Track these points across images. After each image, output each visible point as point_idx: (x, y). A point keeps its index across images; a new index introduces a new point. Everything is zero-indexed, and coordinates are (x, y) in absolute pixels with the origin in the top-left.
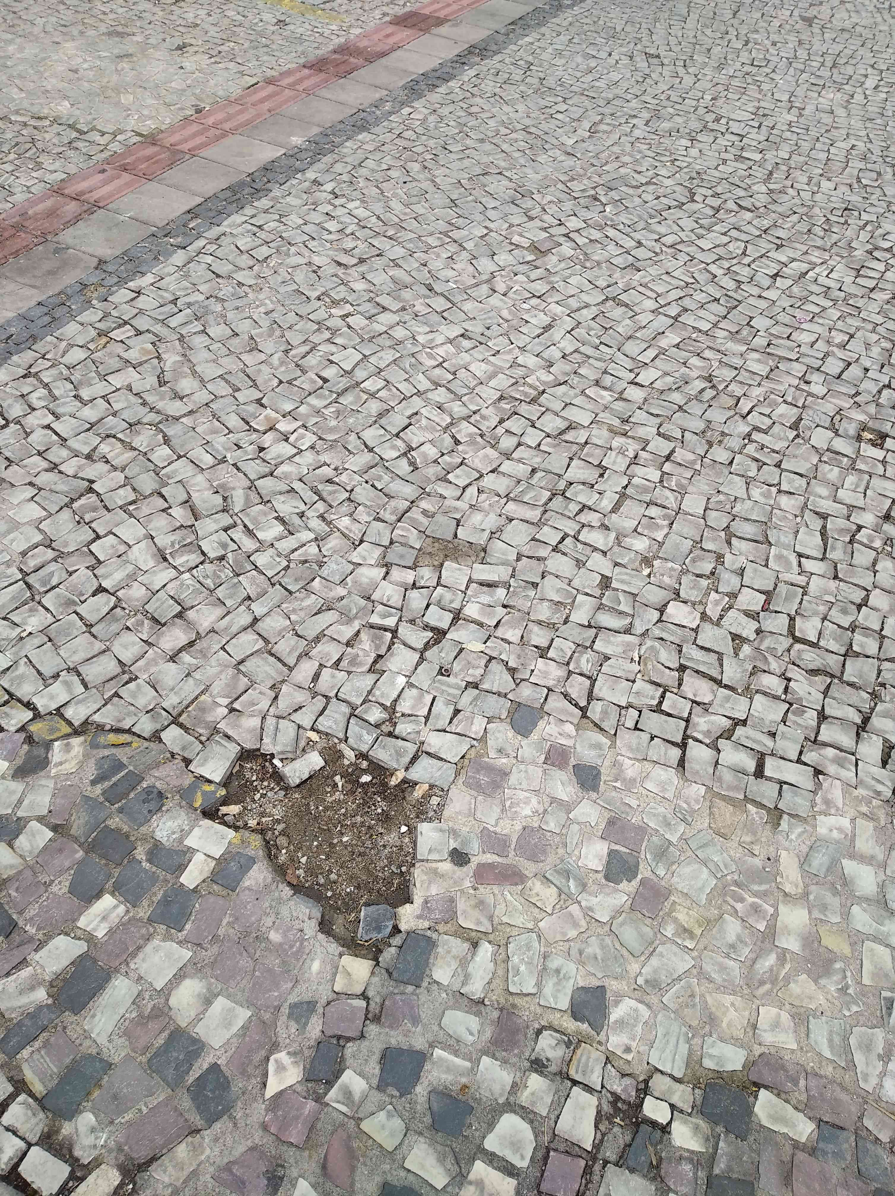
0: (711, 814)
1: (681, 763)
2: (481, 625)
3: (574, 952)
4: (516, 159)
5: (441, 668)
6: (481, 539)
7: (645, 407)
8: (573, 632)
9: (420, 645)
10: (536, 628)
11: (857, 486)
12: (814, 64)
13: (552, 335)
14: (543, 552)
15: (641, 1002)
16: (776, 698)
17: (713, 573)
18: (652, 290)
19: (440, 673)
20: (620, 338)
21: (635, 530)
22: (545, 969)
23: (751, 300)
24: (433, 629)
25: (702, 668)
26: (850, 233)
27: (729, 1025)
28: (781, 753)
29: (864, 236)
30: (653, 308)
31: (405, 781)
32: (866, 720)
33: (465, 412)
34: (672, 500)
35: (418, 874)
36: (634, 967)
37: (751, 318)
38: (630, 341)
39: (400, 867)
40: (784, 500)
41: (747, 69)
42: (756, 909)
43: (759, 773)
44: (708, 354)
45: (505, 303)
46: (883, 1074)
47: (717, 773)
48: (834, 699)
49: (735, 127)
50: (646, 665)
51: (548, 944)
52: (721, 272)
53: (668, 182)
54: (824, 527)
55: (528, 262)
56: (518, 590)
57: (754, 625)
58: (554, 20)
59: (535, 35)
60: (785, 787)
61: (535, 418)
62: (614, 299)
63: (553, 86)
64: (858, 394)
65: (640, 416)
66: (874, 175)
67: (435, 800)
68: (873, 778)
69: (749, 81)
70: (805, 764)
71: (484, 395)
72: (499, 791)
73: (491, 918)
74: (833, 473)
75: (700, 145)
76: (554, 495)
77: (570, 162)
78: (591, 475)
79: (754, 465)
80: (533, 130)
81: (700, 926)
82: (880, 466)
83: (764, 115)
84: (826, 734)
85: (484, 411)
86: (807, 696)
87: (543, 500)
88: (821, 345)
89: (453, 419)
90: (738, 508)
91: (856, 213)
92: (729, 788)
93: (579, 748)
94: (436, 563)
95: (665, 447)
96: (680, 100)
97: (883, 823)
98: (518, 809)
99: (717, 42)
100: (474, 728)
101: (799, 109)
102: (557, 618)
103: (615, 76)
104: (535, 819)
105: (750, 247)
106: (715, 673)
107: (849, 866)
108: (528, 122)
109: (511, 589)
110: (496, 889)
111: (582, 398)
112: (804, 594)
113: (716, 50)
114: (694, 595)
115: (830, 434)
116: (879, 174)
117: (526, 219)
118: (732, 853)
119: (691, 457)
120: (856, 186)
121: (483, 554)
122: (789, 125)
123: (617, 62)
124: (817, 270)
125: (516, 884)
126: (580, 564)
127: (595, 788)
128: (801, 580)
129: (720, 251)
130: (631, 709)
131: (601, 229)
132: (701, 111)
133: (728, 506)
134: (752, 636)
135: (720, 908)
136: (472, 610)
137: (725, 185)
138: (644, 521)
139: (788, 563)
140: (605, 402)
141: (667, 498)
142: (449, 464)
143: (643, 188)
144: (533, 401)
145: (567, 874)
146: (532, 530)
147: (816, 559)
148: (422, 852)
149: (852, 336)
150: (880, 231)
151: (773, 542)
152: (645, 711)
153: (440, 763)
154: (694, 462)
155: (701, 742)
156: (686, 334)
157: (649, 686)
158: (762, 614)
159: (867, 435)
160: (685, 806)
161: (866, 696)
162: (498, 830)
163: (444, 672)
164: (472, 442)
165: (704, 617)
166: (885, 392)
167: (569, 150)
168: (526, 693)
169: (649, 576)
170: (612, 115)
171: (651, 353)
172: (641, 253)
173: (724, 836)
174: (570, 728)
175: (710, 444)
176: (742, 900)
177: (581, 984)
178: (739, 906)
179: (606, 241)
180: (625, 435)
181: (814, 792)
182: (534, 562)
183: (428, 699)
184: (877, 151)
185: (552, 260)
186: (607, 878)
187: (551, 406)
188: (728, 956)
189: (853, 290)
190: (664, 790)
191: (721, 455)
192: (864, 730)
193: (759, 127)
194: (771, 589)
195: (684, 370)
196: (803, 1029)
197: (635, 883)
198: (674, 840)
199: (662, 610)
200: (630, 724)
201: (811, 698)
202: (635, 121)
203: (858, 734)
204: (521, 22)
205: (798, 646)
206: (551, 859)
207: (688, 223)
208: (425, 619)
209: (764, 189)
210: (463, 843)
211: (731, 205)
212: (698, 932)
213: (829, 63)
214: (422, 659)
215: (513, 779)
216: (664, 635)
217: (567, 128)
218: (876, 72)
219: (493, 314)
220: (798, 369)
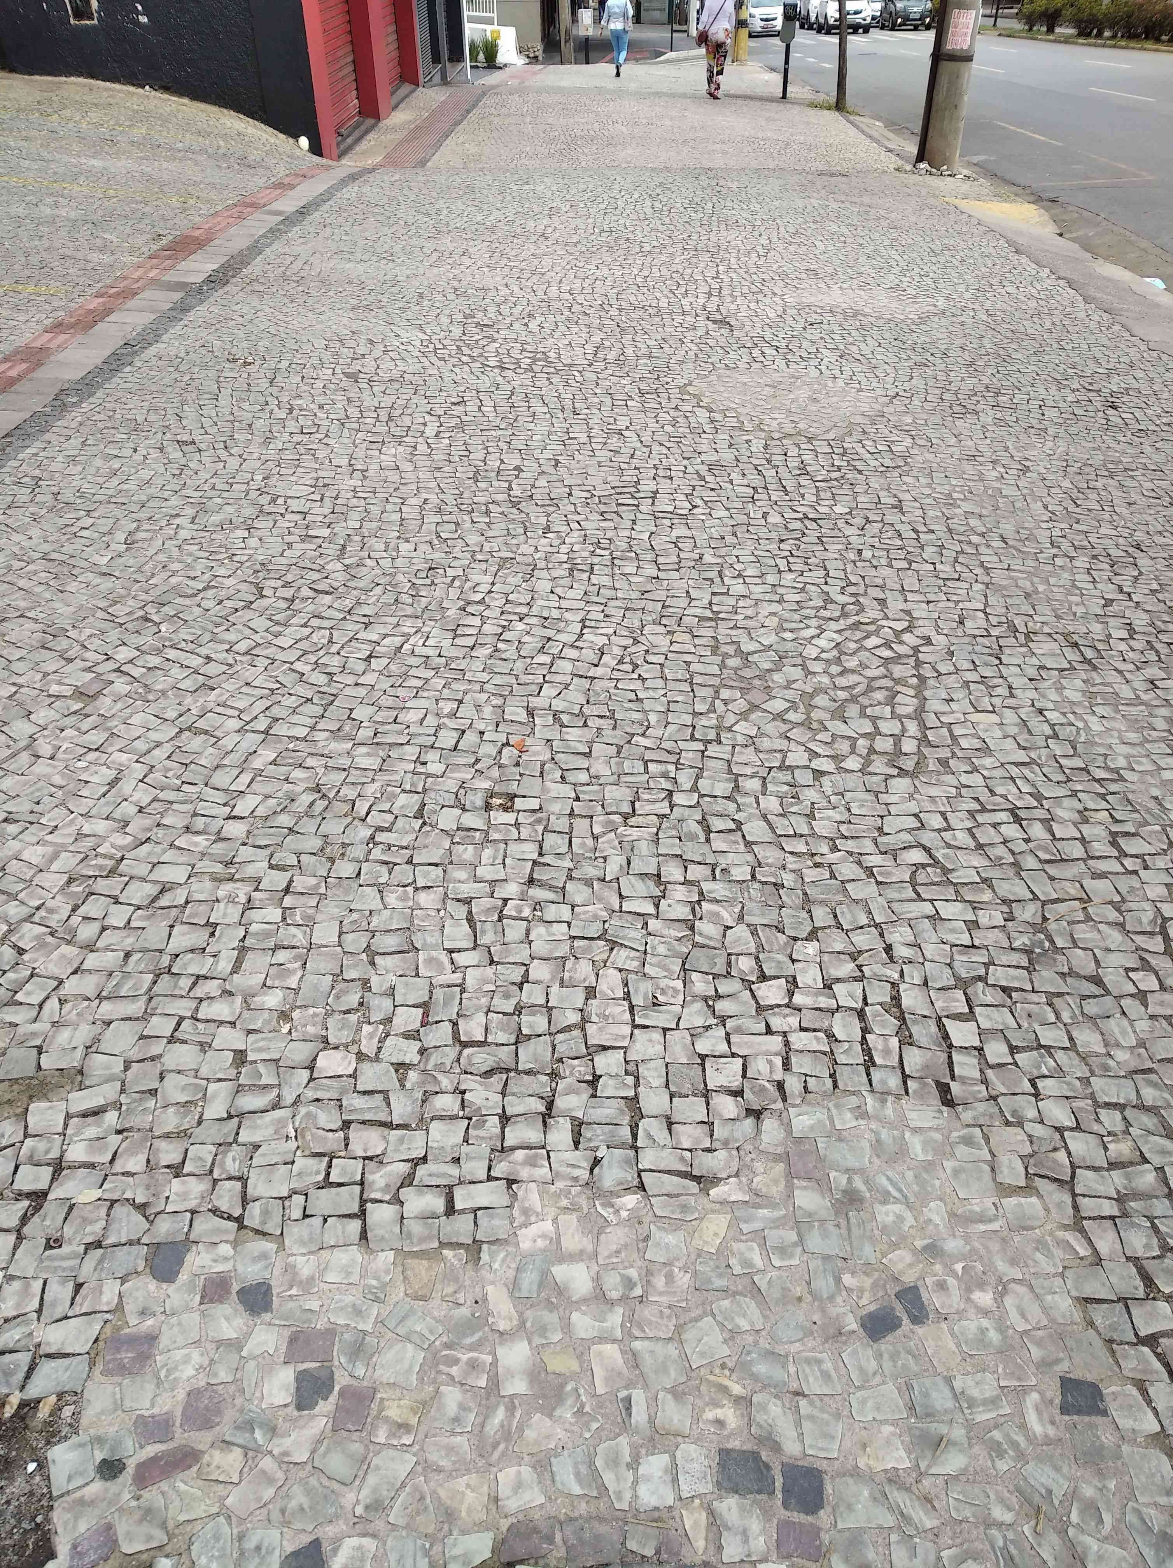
0: (405, 1278)
1: (364, 1235)
2: (92, 1166)
3: (276, 1516)
4: (38, 595)
5: (48, 1240)
6: (74, 1060)
7: (250, 841)
8: (212, 1131)
9: (14, 1222)
10: (163, 1145)
11: (495, 858)
12: (368, 421)
13: (121, 789)
14: (156, 1048)
15: (364, 1535)
16: (455, 1117)
17: (361, 1004)
18: (233, 708)
19: (48, 1247)
20: (206, 772)
21: (264, 985)
22: (242, 1553)
23: (348, 691)
24: (29, 1195)
25: (368, 1116)
26: (438, 593)
27: (469, 1511)
28: (469, 1178)
29: (453, 593)
30: (237, 728)
31: (23, 1404)
32: (550, 1105)
33: (25, 911)
34: (300, 936)
35: (59, 1517)
36: (349, 1498)
37: (351, 710)
38: (218, 772)
39: (33, 1519)
40: (424, 898)
41: (297, 438)
42: (473, 1365)
43: (450, 1210)
44: (310, 762)
45: (55, 767)
46: (636, 1483)
47: (405, 1229)
48: (513, 1094)
49: (294, 505)
50: (303, 1137)
51: (242, 1520)
52: (309, 667)
53: (228, 582)
54: (470, 912)
55: (75, 713)
56: (133, 1106)
57: (416, 1045)
58: (59, 423)
59: (39, 444)
60: (479, 1213)
61: (117, 893)
62: (189, 729)
63: (72, 500)
64: (478, 761)
65: (245, 853)
66: (453, 526)
67: (67, 1411)
68: (569, 1165)
69: (302, 451)
70: (497, 1179)
71: (46, 885)
72: (149, 1362)
73: (164, 1526)
74: (467, 852)
75: (259, 533)
76: (158, 976)
77: (107, 584)
78: (199, 938)
79: (384, 869)
80: (54, 556)
81: (415, 1414)
82: (514, 830)
83: (325, 486)
84: (512, 1137)
85: (50, 904)
86: (485, 1103)
87: (146, 986)
88: (431, 720)
89: (10, 924)
90: (375, 922)
91: (441, 571)
92: (422, 1240)
93: (240, 1268)
94: (19, 1111)
95: (279, 879)
96: (227, 487)
97: (586, 1210)
98: (177, 1374)
99: (257, 415)
100: (104, 1299)
101: (362, 471)
102: (189, 1122)
103: (146, 474)
104: (201, 1376)
105: (335, 633)
106: (382, 1116)
107: (559, 1271)
108: (46, 548)
109: (124, 1108)
110: (164, 1485)
111: (173, 851)
112: (463, 991)
113: (258, 424)
114: (345, 1036)
115: (457, 812)
116: (457, 524)
117: (63, 663)
118: (436, 1314)
119: (313, 881)
120: (436, 542)
121: (79, 1078)
122: (354, 491)
123: (145, 458)
124: (412, 641)
125: (190, 1467)
126: (204, 1047)
127: (267, 1307)
128: (457, 978)
129: (304, 645)
130: (295, 1196)
131: (159, 652)
132: (254, 494)
133: (365, 923)
134: (416, 1059)
135: (434, 1382)
136: (77, 1153)
137: (295, 570)
138: (273, 970)
139: (440, 964)
140: (199, 849)
141: (294, 936)
142: (15, 981)
143: (201, 595)
144: (112, 872)
145: (249, 1426)
146: (138, 1027)
147: (467, 950)
148: (59, 1483)
149: (461, 702)
150: (469, 584)
151: (419, 947)
152: (312, 1192)
153: (66, 1361)
154: (317, 886)
155: (381, 1201)
156: (281, 747)
157: (311, 1161)
158: (422, 1030)
159: (496, 801)
160: (374, 1283)
161: (544, 1079)
162: (156, 1411)
163: (53, 1243)
164: (41, 945)
165: (361, 1056)
166: (505, 751)
167: (105, 570)
168: (164, 1228)
169: (290, 1032)
170: (150, 519)
171: (246, 778)
172: (212, 669)
173: (424, 1298)
174: (226, 1249)
175: (332, 860)
176: (456, 1361)
177: (289, 1548)
178: (454, 1371)
179: (167, 666)
180: (232, 879)
181: (511, 1207)
182: (148, 1064)
183: (37, 1285)
184: (451, 501)
185: (105, 704)
186: (300, 1407)
187: (135, 872)
188: (453, 1433)
189: (454, 652)
190: (348, 1274)
191: (346, 869)
192: (550, 1117)
193: (322, 500)
194: (427, 998)
195: (287, 787)
196: (547, 1476)
197: (333, 1398)
198: (369, 1327)
199: (311, 1068)
200: (297, 1214)
201: (490, 1104)
202: (178, 521)
203: (545, 1123)
204: (18, 432)
205: (467, 1051)
206: (229, 1415)
207: (260, 623)
208: (16, 1186)
209: (339, 566)
210: (113, 1450)
211: (306, 592)
212: (414, 1421)
213: (384, 418)
214: (20, 1238)
215: (164, 1341)
216: (319, 1095)
217: (97, 546)
218: (434, 419)
219: (41, 783)
220: (411, 752)
